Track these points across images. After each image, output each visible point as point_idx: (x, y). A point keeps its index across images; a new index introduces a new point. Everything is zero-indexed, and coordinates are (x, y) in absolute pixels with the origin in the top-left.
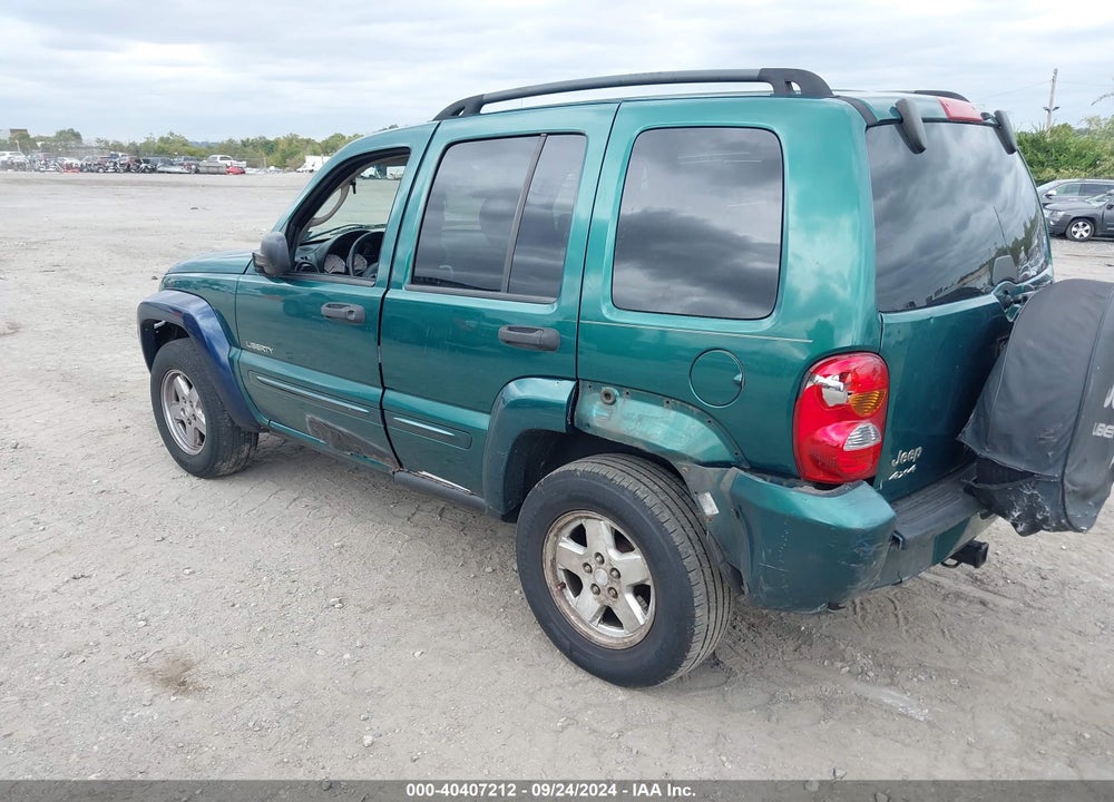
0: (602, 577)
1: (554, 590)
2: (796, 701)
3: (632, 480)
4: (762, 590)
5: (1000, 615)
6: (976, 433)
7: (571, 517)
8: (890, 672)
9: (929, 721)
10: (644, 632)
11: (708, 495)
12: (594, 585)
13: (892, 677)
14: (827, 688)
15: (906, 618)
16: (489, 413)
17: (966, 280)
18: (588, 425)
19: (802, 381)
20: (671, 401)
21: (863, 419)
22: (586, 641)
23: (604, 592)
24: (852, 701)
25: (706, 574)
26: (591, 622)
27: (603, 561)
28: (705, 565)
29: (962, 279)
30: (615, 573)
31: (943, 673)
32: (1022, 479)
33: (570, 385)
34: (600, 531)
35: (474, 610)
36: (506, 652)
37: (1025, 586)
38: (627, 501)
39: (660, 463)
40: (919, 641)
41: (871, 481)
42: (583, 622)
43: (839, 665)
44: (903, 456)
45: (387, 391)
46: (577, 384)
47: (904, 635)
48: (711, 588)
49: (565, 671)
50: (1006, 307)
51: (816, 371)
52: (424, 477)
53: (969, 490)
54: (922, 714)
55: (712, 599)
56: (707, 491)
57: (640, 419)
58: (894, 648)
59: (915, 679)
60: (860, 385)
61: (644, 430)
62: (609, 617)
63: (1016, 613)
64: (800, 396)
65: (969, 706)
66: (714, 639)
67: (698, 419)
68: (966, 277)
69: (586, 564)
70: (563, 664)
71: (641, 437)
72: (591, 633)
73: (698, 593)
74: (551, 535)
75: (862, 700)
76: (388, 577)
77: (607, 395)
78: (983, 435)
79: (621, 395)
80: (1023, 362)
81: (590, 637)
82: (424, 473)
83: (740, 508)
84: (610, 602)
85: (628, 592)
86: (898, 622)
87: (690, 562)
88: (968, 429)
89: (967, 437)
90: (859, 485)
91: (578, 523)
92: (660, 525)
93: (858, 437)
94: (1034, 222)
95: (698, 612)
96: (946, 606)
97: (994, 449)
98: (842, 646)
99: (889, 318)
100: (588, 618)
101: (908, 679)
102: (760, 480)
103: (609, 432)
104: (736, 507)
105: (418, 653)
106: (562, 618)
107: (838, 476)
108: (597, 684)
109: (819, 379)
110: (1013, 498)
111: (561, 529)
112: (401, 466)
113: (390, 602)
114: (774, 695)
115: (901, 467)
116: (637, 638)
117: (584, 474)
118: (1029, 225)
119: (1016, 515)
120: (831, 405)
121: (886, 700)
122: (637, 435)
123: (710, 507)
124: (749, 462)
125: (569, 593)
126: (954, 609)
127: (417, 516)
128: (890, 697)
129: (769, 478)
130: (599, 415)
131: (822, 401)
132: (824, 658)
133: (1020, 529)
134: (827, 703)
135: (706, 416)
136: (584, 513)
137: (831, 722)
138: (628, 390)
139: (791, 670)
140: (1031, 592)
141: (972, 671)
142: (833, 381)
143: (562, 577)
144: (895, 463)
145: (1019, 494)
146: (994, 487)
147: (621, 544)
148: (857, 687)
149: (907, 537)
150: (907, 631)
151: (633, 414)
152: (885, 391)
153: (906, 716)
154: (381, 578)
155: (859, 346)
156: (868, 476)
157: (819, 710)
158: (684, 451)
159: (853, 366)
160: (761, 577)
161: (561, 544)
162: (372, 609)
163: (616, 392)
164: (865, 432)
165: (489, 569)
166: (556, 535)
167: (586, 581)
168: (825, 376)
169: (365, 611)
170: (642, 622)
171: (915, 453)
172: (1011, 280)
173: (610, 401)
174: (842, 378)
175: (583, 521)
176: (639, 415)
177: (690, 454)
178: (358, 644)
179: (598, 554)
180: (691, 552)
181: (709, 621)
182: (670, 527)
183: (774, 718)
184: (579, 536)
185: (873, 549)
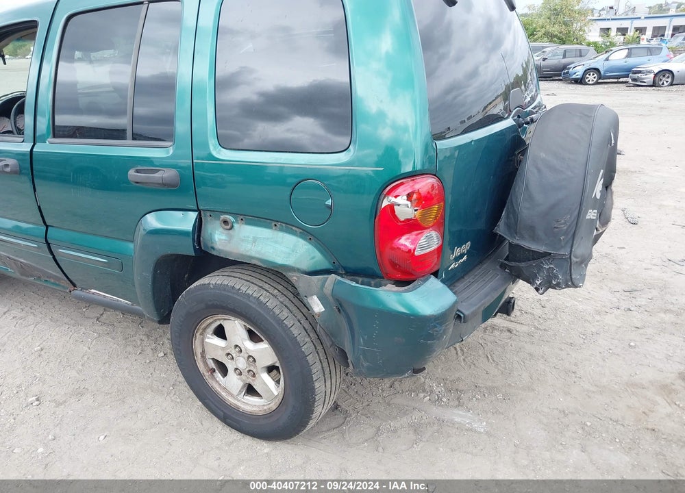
0: (241, 363)
1: (207, 375)
2: (395, 431)
3: (256, 288)
4: (363, 365)
5: (522, 338)
6: (508, 226)
7: (211, 320)
8: (456, 394)
9: (487, 432)
10: (278, 401)
11: (315, 298)
12: (236, 369)
13: (459, 399)
14: (416, 417)
15: (462, 350)
16: (132, 242)
17: (487, 109)
18: (213, 248)
19: (378, 202)
20: (278, 224)
21: (428, 228)
22: (236, 410)
23: (245, 373)
24: (434, 424)
25: (321, 355)
26: (238, 395)
27: (241, 351)
28: (319, 348)
29: (485, 108)
30: (251, 359)
31: (492, 390)
32: (542, 257)
33: (193, 215)
34: (236, 328)
35: (149, 391)
36: (175, 424)
37: (533, 315)
38: (253, 306)
39: (276, 274)
40: (473, 367)
41: (436, 274)
42: (232, 395)
43: (422, 395)
44: (458, 251)
45: (49, 228)
46: (200, 214)
47: (463, 364)
48: (325, 364)
49: (223, 433)
50: (520, 127)
51: (389, 193)
52: (94, 293)
53: (503, 266)
54: (481, 427)
55: (327, 372)
56: (313, 295)
57: (255, 240)
58: (457, 376)
59: (474, 399)
60: (424, 201)
61: (259, 249)
62: (250, 390)
63: (531, 335)
64: (378, 214)
65: (511, 415)
66: (331, 400)
67: (301, 237)
68: (487, 107)
69: (228, 354)
70: (221, 427)
71: (257, 256)
72: (239, 404)
73: (315, 371)
74: (198, 334)
75: (441, 422)
76: (79, 372)
77: (225, 222)
78: (513, 228)
79: (237, 222)
80: (539, 170)
81: (238, 407)
82: (93, 291)
83: (340, 305)
84: (250, 381)
85: (262, 372)
86: (457, 354)
87: (307, 348)
88: (501, 223)
89: (501, 229)
90: (427, 279)
91: (217, 323)
92: (280, 322)
93: (426, 242)
94: (527, 63)
95: (317, 385)
96: (486, 336)
97: (522, 238)
98: (423, 380)
99: (441, 144)
100: (235, 393)
101: (471, 400)
102: (354, 284)
103: (230, 253)
104: (338, 305)
105: (102, 438)
106: (215, 395)
107: (412, 275)
108: (248, 440)
109: (392, 199)
110: (536, 271)
111: (205, 329)
112: (74, 285)
113: (79, 394)
114: (379, 429)
115: (457, 259)
116: (273, 406)
117: (217, 286)
118: (524, 66)
119: (538, 283)
120: (402, 219)
121: (457, 419)
122: (253, 254)
123: (317, 307)
124: (344, 268)
125: (218, 375)
126: (492, 338)
127: (105, 316)
128: (459, 416)
129: (360, 280)
130: (220, 239)
131: (395, 217)
132: (411, 391)
133: (541, 291)
134: (417, 429)
135: (307, 235)
136: (220, 316)
137: (421, 444)
138: (242, 217)
139: (389, 404)
140: (537, 318)
141: (510, 385)
142: (402, 200)
143: (212, 365)
144: (452, 257)
145: (540, 268)
146: (523, 265)
147: (253, 337)
148: (436, 411)
149: (466, 313)
150: (464, 360)
151: (248, 237)
152: (442, 204)
153: (471, 430)
154: (74, 373)
155: (420, 170)
156: (435, 270)
157: (412, 436)
158: (293, 265)
159: (417, 187)
160: (361, 356)
161: (207, 340)
162: (65, 402)
163: (232, 219)
164: (430, 238)
165: (162, 354)
166: (202, 334)
167: (230, 366)
168: (396, 197)
169: (59, 404)
170: (276, 393)
171: (466, 247)
172: (520, 106)
173: (229, 227)
174: (409, 197)
175: (221, 322)
176: (254, 238)
177: (298, 266)
178: (50, 437)
179: (236, 346)
180: (307, 339)
181: (325, 389)
182: (288, 323)
183: (380, 449)
184: (220, 332)
185: (443, 328)
